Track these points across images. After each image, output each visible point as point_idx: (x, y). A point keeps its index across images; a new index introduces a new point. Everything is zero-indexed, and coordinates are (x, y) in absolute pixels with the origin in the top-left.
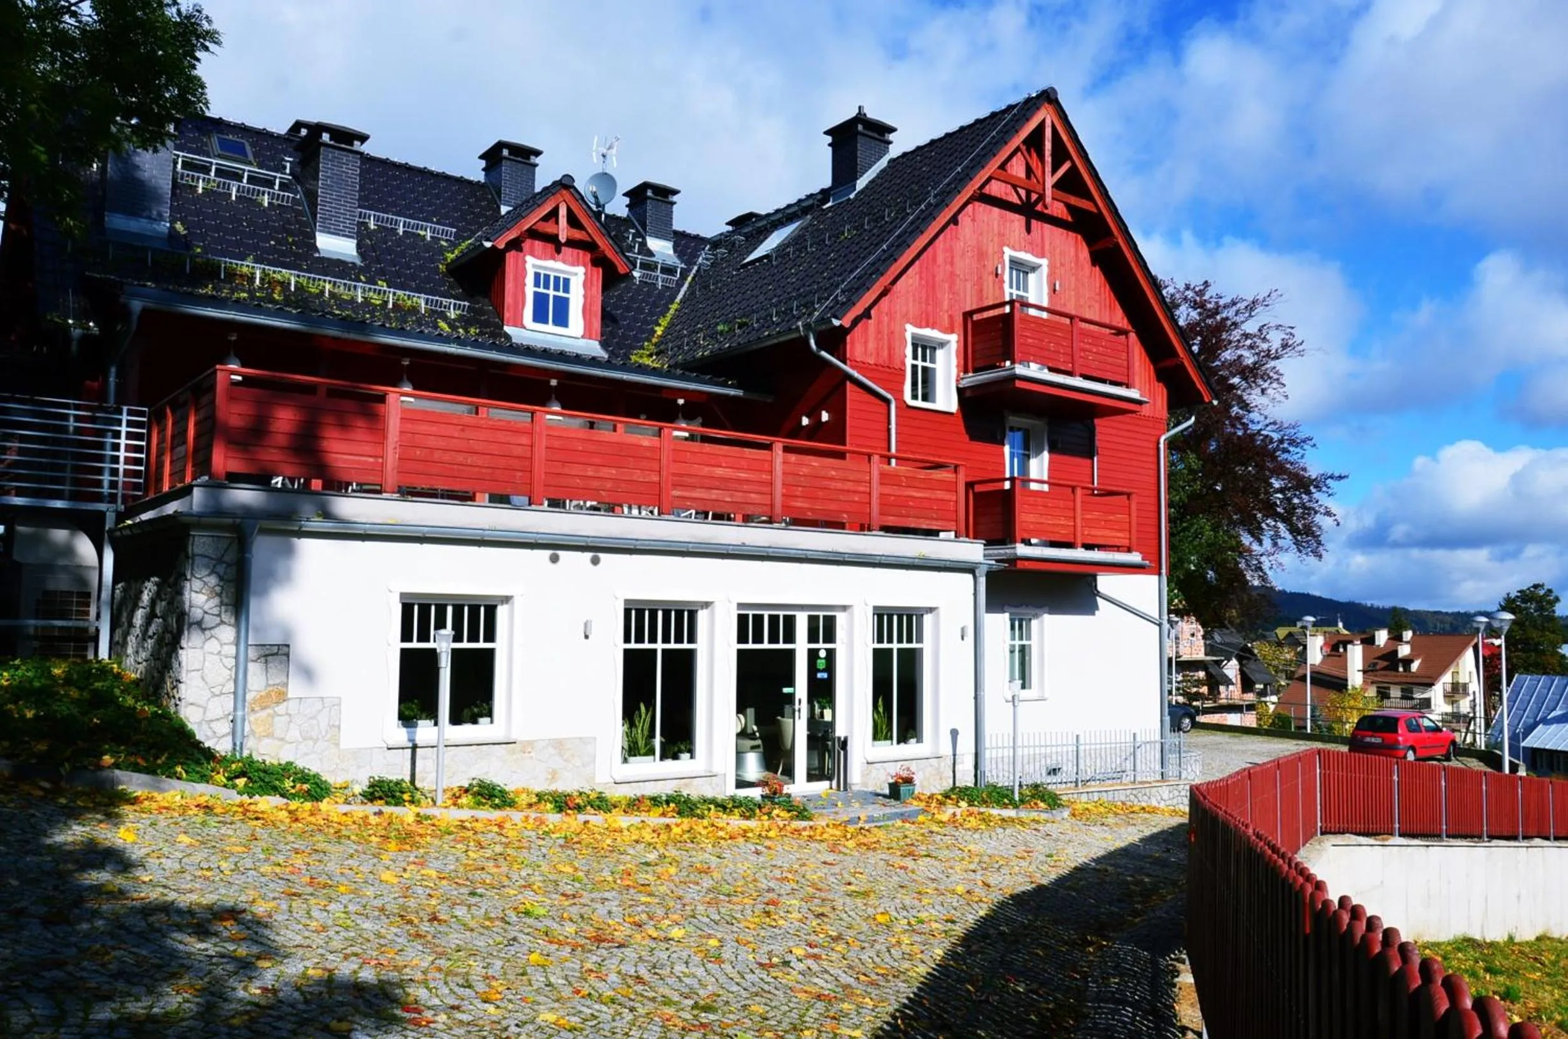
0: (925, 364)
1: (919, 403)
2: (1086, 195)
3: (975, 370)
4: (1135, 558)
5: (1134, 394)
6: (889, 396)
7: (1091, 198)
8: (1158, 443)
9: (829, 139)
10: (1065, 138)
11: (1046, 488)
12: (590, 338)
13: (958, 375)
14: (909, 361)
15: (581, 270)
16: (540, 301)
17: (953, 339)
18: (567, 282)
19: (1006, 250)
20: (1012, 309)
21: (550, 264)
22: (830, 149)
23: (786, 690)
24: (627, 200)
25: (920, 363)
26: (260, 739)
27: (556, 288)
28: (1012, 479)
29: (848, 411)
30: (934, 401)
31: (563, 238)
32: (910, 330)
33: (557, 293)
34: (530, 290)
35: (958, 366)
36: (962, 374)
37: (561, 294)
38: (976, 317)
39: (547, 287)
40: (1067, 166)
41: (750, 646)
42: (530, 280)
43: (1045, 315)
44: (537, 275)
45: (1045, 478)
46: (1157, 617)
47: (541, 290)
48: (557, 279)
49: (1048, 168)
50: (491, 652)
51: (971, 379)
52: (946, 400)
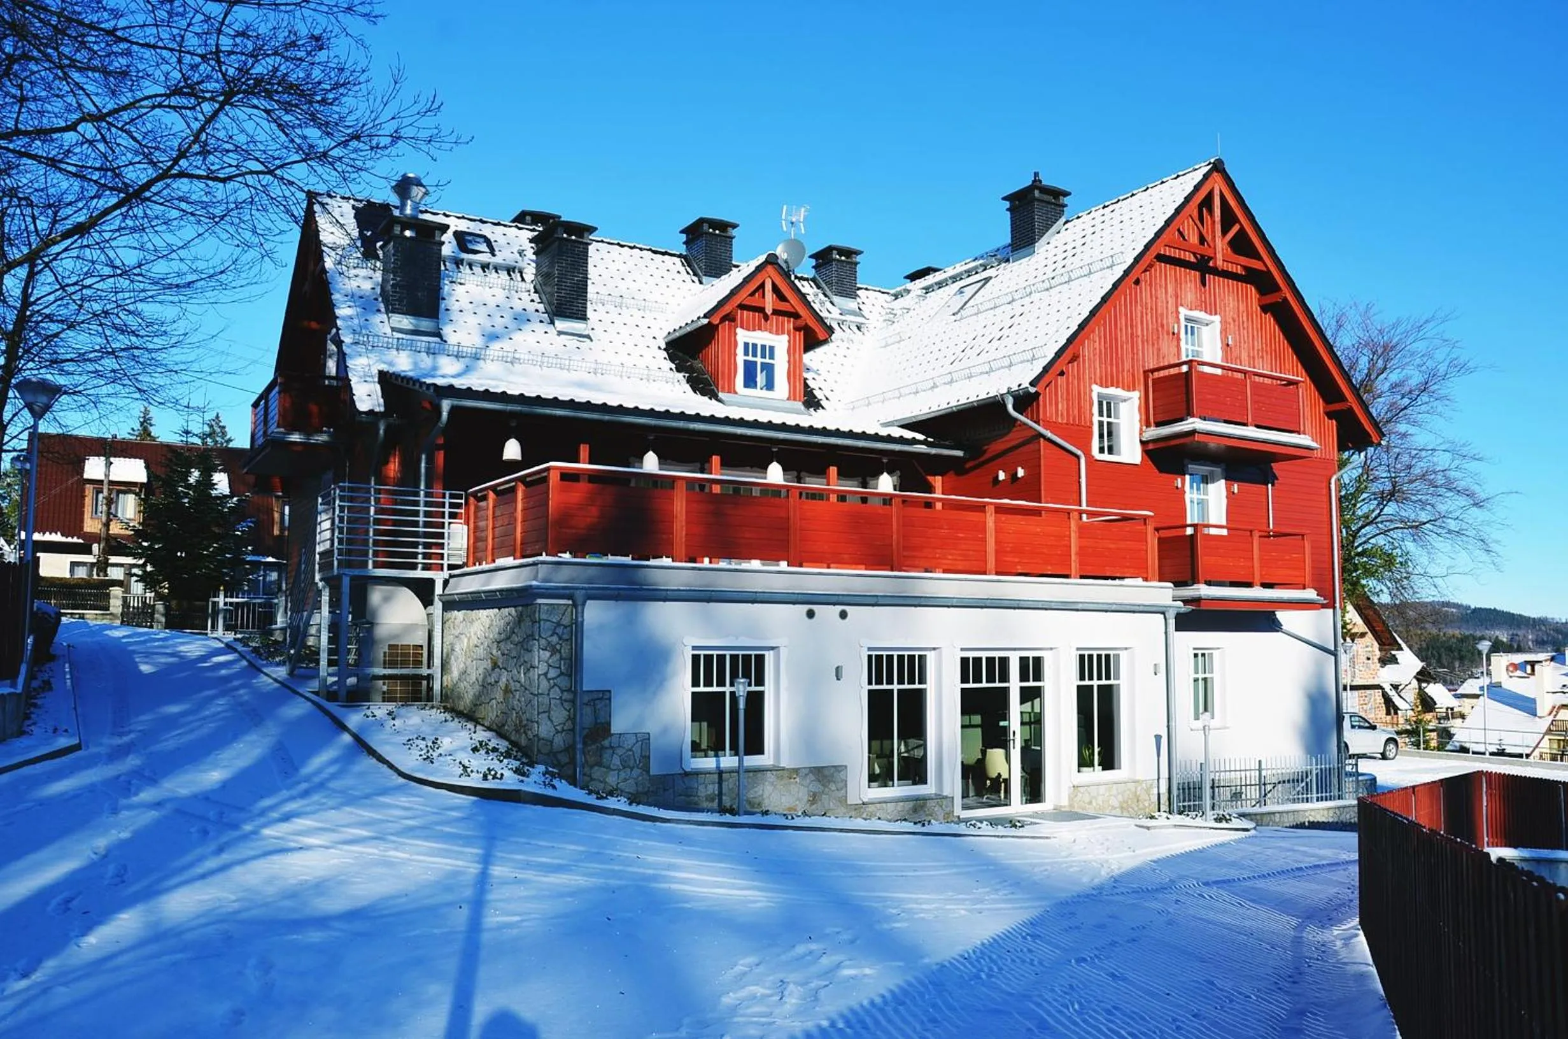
0: (1110, 420)
1: (1106, 457)
2: (1255, 255)
3: (1158, 424)
4: (1310, 594)
5: (1304, 440)
6: (1079, 452)
7: (1260, 258)
8: (1330, 483)
9: (1007, 204)
10: (1232, 203)
11: (1224, 532)
12: (795, 399)
13: (1141, 429)
14: (1096, 418)
15: (785, 338)
16: (750, 368)
17: (1136, 396)
18: (772, 349)
19: (1181, 309)
20: (1190, 368)
21: (758, 334)
22: (1008, 213)
23: (1002, 724)
24: (813, 262)
25: (1105, 419)
26: (592, 767)
27: (763, 356)
28: (1194, 526)
29: (1042, 468)
30: (1119, 454)
31: (769, 311)
32: (1096, 389)
33: (763, 360)
34: (740, 359)
35: (1140, 421)
36: (1144, 428)
37: (767, 360)
38: (1156, 375)
39: (755, 355)
40: (1236, 228)
41: (971, 685)
42: (740, 350)
43: (1219, 372)
44: (746, 345)
45: (1224, 523)
46: (1333, 649)
47: (750, 358)
48: (764, 347)
49: (1218, 232)
50: (762, 693)
51: (1153, 432)
52: (1130, 452)
